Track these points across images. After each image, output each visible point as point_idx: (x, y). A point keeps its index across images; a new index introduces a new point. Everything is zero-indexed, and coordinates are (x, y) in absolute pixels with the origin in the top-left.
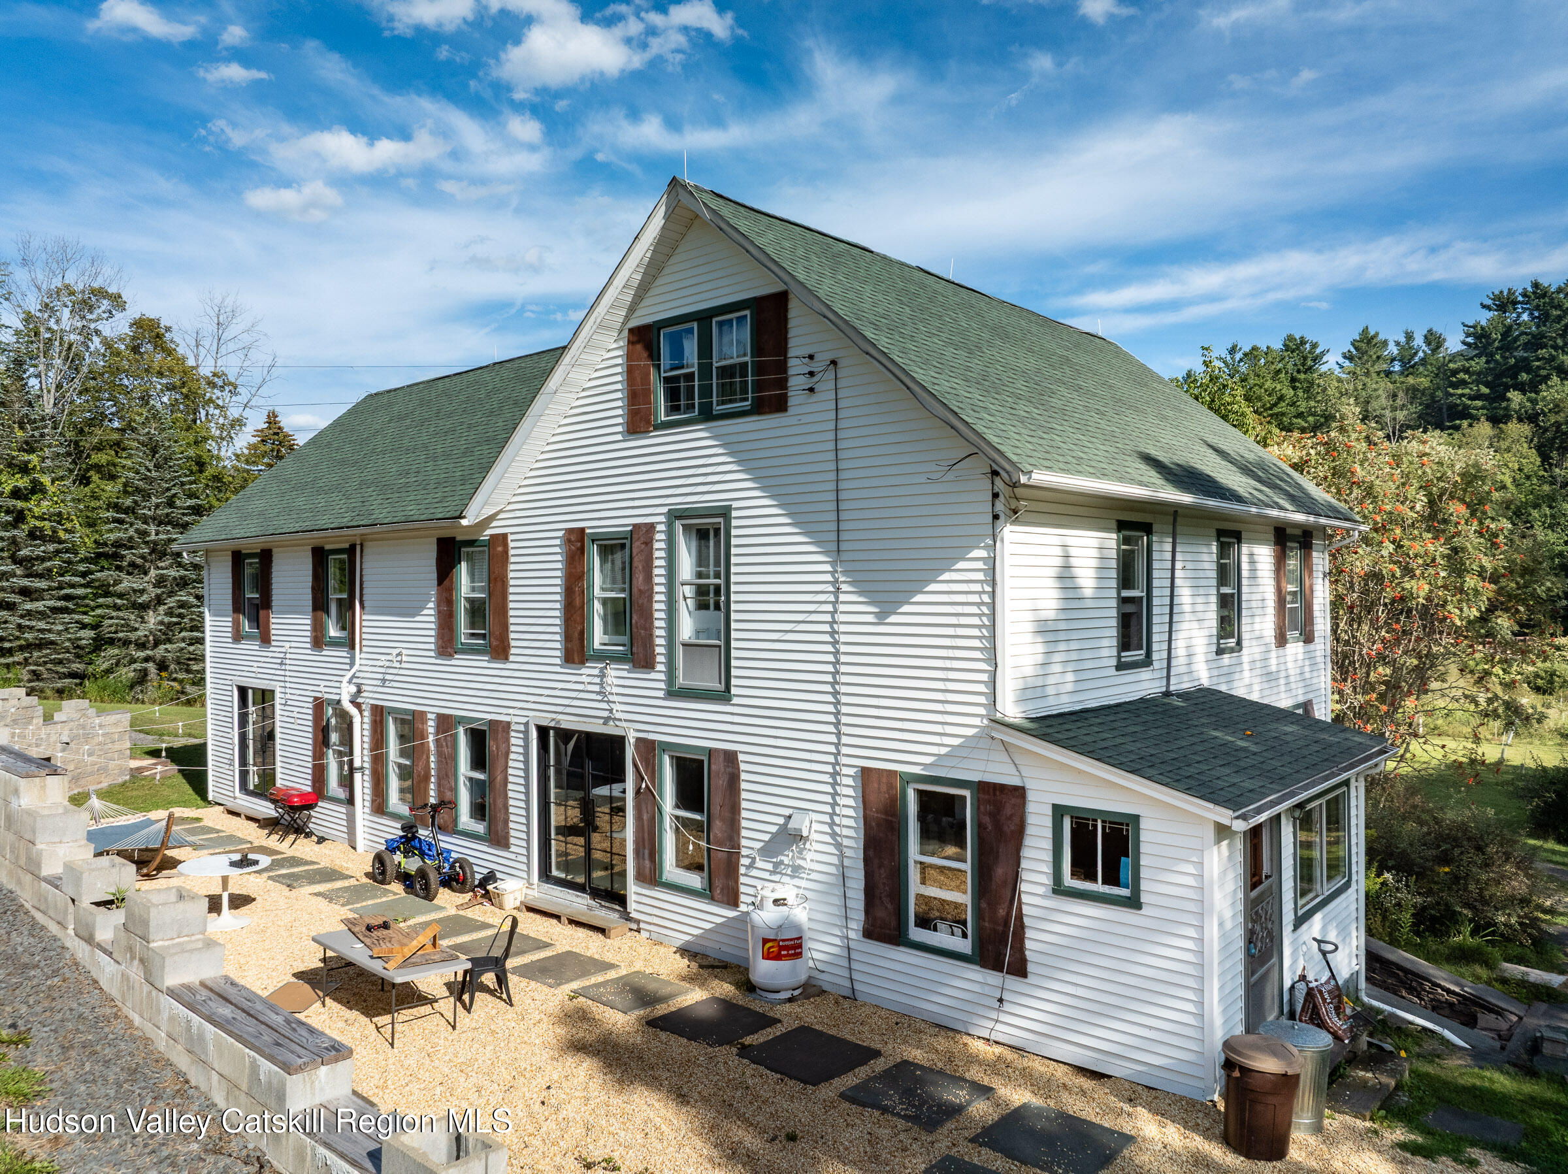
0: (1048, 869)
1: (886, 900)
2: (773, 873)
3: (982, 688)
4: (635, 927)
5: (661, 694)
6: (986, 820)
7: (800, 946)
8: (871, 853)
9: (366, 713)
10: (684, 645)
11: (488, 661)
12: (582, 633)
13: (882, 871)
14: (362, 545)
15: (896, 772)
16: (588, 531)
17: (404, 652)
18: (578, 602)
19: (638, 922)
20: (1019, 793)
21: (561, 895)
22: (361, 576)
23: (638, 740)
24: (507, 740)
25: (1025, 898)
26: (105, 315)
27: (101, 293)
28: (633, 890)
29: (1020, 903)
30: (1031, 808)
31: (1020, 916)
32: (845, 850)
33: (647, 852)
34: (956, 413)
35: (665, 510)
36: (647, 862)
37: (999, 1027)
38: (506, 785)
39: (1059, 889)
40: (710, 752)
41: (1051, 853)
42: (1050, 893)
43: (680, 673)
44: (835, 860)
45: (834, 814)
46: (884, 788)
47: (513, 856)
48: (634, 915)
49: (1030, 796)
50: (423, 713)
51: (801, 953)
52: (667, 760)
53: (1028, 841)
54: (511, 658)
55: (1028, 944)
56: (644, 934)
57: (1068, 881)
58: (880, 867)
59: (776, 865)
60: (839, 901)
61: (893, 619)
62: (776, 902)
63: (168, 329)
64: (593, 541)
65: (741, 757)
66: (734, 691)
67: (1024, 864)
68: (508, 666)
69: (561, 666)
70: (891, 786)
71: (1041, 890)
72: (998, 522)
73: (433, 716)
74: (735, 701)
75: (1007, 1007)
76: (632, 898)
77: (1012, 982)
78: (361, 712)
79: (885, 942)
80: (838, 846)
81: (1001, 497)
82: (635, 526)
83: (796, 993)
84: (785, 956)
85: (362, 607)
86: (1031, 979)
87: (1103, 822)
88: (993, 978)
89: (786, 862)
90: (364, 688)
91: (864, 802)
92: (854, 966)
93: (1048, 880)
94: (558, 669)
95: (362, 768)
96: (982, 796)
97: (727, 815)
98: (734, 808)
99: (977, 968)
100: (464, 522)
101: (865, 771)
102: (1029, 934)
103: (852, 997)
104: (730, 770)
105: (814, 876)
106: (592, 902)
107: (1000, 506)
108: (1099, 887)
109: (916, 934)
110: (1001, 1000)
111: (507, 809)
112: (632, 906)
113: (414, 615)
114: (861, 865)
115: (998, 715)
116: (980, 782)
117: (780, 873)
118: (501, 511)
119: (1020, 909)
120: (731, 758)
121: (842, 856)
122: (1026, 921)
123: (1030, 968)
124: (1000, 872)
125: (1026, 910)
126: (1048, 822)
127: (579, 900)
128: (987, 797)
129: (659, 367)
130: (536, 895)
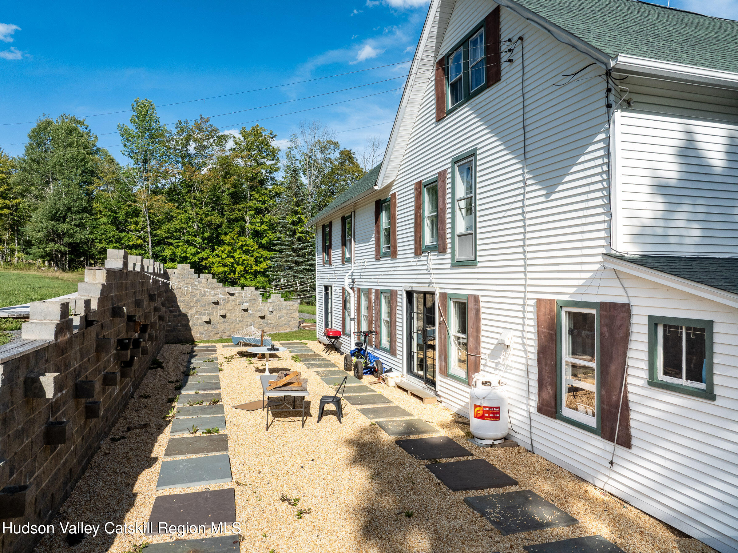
0: (645, 365)
1: (549, 387)
2: (495, 369)
3: (603, 234)
4: (439, 400)
5: (449, 266)
6: (605, 330)
7: (498, 413)
8: (541, 356)
9: (356, 292)
10: (458, 236)
11: (391, 260)
12: (420, 237)
13: (547, 368)
14: (354, 212)
15: (554, 300)
16: (423, 182)
17: (367, 260)
18: (419, 221)
19: (440, 397)
20: (626, 308)
21: (413, 381)
22: (354, 227)
23: (441, 293)
24: (396, 300)
25: (630, 388)
26: (332, 152)
27: (330, 142)
28: (438, 378)
29: (626, 391)
30: (634, 320)
31: (626, 403)
32: (529, 354)
33: (443, 357)
34: (599, 50)
35: (450, 160)
36: (443, 363)
37: (610, 482)
38: (395, 323)
39: (653, 383)
40: (468, 296)
41: (647, 354)
42: (646, 385)
43: (457, 253)
44: (524, 361)
45: (523, 331)
46: (548, 312)
47: (397, 360)
48: (439, 393)
49: (634, 311)
50: (371, 289)
51: (498, 417)
52: (452, 304)
53: (632, 345)
54: (398, 257)
55: (632, 423)
56: (443, 404)
57: (661, 376)
58: (546, 365)
59: (497, 364)
60: (525, 387)
61: (554, 196)
62: (484, 383)
63: (354, 153)
64: (425, 186)
65: (481, 299)
66: (478, 259)
67: (629, 362)
68: (398, 261)
69: (414, 258)
70: (551, 310)
71: (641, 382)
72: (612, 110)
73: (374, 291)
74: (479, 265)
75: (615, 468)
76: (438, 383)
77: (621, 451)
78: (354, 291)
79: (548, 416)
80: (525, 351)
81: (613, 91)
82: (439, 173)
83: (496, 442)
84: (487, 417)
85: (355, 241)
86: (634, 450)
87: (688, 329)
88: (609, 446)
89: (501, 362)
90: (356, 280)
91: (538, 322)
92: (533, 431)
93: (645, 375)
94: (413, 259)
95: (354, 319)
96: (602, 312)
97: (475, 334)
98: (478, 330)
99: (600, 438)
100: (376, 188)
101: (539, 301)
102: (633, 415)
103: (532, 451)
104: (476, 307)
105: (514, 371)
106: (424, 385)
107: (612, 97)
108: (683, 382)
109: (566, 412)
110: (611, 463)
111: (396, 336)
112: (438, 388)
113: (369, 242)
114: (536, 365)
115: (613, 252)
116: (602, 303)
117: (498, 369)
118: (394, 181)
119: (626, 397)
120: (476, 299)
121: (527, 359)
122: (631, 406)
123: (634, 442)
124: (613, 368)
125: (630, 397)
126: (645, 330)
127: (420, 384)
128: (605, 313)
129: (448, 78)
130: (406, 381)
